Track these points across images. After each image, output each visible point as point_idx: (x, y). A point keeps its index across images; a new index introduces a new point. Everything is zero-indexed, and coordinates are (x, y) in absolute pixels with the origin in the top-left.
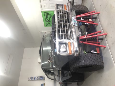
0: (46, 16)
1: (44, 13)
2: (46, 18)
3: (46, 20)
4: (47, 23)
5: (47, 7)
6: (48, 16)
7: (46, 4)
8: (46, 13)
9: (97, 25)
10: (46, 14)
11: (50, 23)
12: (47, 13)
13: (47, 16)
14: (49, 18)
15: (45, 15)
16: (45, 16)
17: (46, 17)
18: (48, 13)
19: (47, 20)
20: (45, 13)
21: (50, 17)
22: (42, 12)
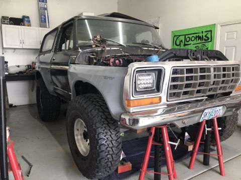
0: (201, 35)
1: (211, 31)
2: (195, 35)
3: (191, 36)
4: (182, 38)
5: (227, 39)
6: (200, 41)
7: (235, 37)
8: (209, 36)
9: (189, 167)
10: (206, 36)
11: (180, 45)
12: (208, 38)
13: (199, 38)
14: (195, 42)
15: (204, 34)
16: (202, 32)
17: (197, 35)
18: (210, 40)
19: (189, 38)
20: (210, 33)
21: (197, 45)
22: (215, 24)
